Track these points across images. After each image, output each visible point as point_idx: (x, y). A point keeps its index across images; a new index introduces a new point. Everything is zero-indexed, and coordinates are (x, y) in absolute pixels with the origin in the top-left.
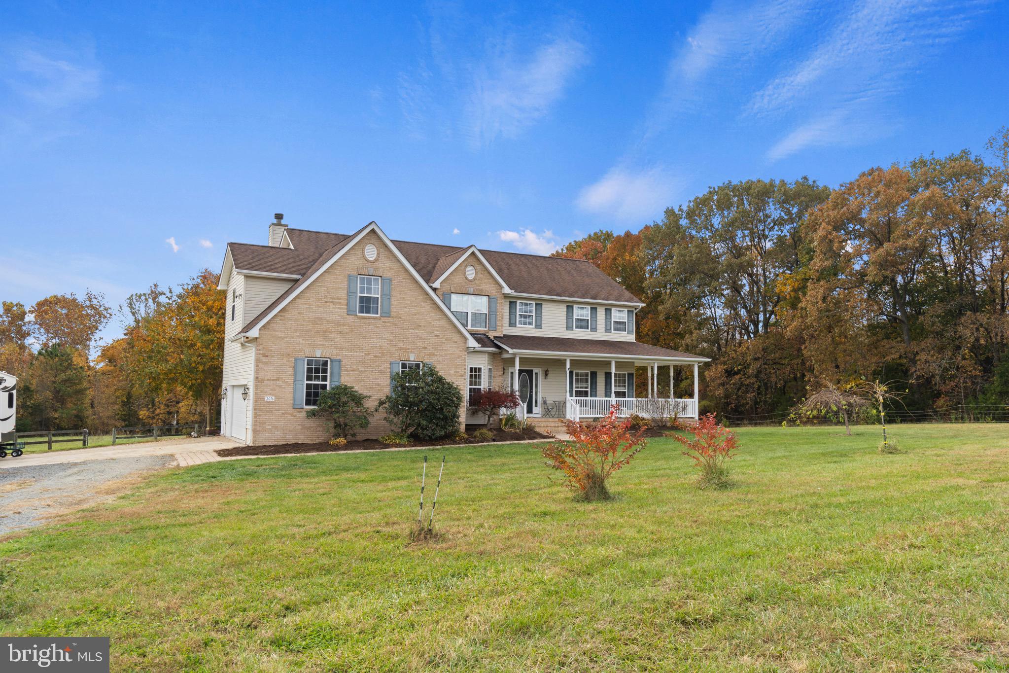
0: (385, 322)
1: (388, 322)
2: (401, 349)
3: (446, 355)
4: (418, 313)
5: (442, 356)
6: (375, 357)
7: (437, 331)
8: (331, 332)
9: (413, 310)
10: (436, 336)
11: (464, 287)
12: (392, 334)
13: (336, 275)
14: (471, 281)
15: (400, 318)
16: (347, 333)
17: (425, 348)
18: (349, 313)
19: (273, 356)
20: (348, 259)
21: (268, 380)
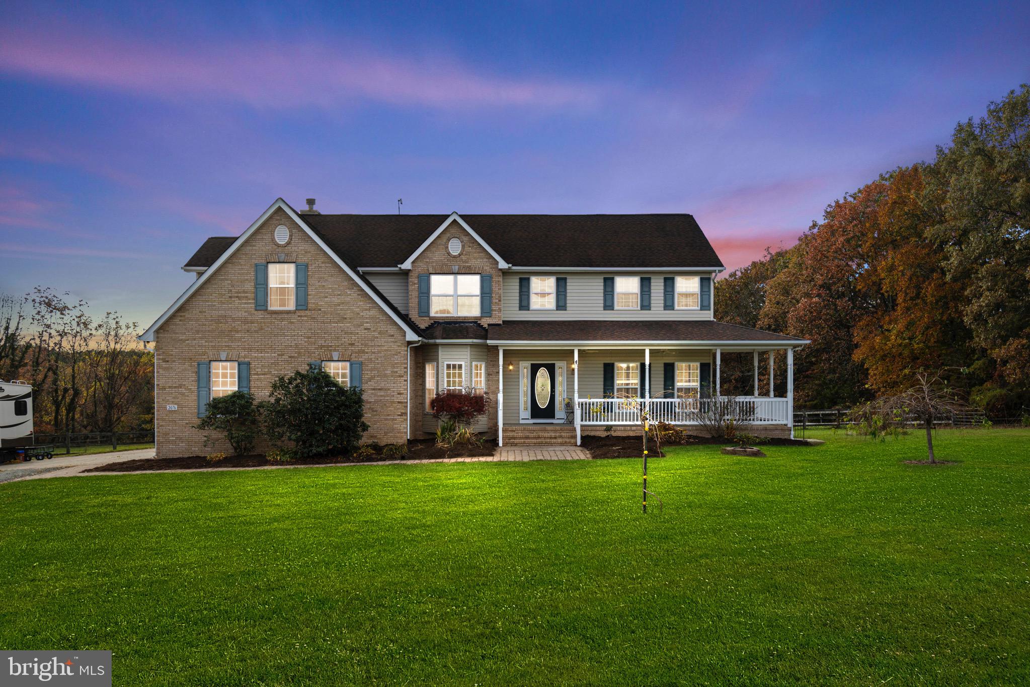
0: (301, 316)
1: (305, 316)
2: (322, 347)
3: (379, 352)
4: (343, 303)
5: (374, 353)
6: (290, 357)
7: (367, 323)
8: (237, 332)
9: (336, 300)
10: (365, 329)
11: (446, 265)
12: (311, 329)
13: (241, 265)
14: (455, 257)
15: (320, 310)
16: (256, 331)
17: (352, 344)
18: (258, 308)
19: (174, 361)
20: (254, 246)
21: (170, 387)
